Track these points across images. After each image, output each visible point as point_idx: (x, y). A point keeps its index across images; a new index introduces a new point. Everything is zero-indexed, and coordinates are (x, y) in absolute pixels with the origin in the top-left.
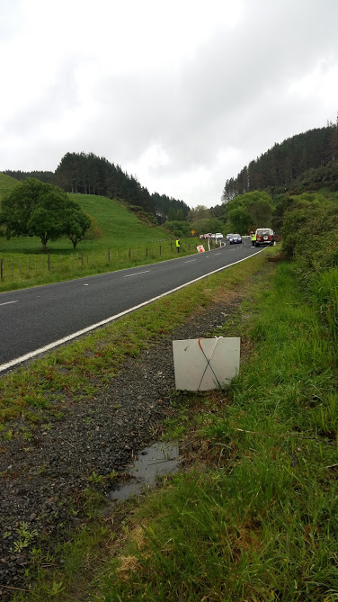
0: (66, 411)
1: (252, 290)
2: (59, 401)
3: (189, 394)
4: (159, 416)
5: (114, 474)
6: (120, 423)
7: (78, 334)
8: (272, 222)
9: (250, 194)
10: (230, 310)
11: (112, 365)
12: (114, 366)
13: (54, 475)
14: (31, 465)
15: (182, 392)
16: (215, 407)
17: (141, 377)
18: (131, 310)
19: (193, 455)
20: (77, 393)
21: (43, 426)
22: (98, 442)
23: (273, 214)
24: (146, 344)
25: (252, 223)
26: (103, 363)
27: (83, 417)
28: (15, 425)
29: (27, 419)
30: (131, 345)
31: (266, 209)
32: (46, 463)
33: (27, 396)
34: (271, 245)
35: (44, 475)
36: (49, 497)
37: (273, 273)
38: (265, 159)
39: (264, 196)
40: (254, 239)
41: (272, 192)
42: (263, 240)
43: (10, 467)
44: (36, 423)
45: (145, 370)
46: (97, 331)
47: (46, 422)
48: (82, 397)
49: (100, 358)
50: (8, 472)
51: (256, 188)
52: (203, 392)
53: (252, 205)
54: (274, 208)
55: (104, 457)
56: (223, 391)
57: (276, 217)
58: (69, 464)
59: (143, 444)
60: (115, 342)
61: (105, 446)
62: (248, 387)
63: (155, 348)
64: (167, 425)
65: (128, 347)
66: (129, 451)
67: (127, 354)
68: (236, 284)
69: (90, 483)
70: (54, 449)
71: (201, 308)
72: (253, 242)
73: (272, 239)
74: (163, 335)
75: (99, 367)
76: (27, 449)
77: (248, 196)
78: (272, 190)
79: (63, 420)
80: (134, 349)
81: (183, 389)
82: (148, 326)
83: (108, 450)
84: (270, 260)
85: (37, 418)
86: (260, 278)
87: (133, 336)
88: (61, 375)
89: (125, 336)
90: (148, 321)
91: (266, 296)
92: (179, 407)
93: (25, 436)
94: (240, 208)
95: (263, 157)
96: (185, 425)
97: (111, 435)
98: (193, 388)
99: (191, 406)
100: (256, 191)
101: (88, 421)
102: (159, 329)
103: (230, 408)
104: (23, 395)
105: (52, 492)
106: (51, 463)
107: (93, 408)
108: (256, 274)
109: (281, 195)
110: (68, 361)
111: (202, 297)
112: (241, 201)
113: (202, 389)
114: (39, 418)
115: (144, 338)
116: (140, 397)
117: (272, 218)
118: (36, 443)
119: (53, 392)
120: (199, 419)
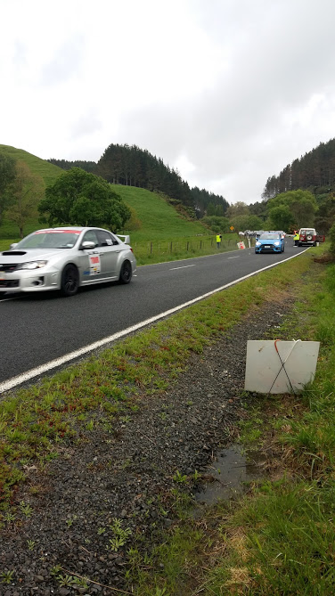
0: (141, 405)
1: (304, 291)
2: (133, 393)
3: (260, 396)
4: (232, 417)
5: (197, 475)
6: (194, 421)
7: (140, 325)
8: (315, 222)
9: (293, 192)
10: (284, 310)
11: (178, 360)
12: (180, 361)
13: (139, 471)
14: (115, 457)
15: (251, 393)
16: (290, 413)
17: (207, 374)
18: (186, 304)
19: (276, 462)
20: (148, 387)
21: (120, 418)
22: (176, 439)
23: (316, 214)
24: (208, 341)
25: (293, 222)
26: (170, 358)
27: (158, 412)
28: (95, 415)
29: (105, 410)
30: (193, 340)
31: (308, 209)
32: (129, 458)
33: (103, 386)
34: (314, 245)
35: (129, 470)
36: (137, 494)
37: (323, 274)
38: (309, 157)
39: (307, 195)
40: (297, 238)
41: (315, 192)
42: (306, 240)
43: (95, 459)
44: (115, 414)
45: (210, 367)
46: (159, 323)
47: (123, 414)
48: (154, 390)
49: (166, 352)
50: (94, 465)
51: (298, 187)
52: (274, 395)
53: (294, 204)
54: (317, 208)
55: (184, 457)
56: (296, 396)
57: (319, 217)
58: (151, 460)
59: (220, 445)
60: (179, 337)
61: (183, 444)
62: (325, 395)
63: (217, 345)
64: (242, 427)
65: (192, 342)
66: (207, 451)
67: (191, 349)
68: (286, 284)
69: (175, 482)
70: (134, 443)
71: (255, 306)
72: (296, 241)
73: (316, 239)
74: (223, 333)
75: (166, 361)
76: (109, 441)
77: (291, 195)
78: (315, 190)
79: (139, 413)
80: (197, 346)
81: (252, 390)
82: (206, 322)
83: (187, 448)
84: (316, 261)
85: (115, 409)
86: (309, 279)
87: (194, 332)
88: (131, 366)
89: (186, 330)
90: (206, 317)
91: (321, 298)
92: (251, 409)
93: (106, 427)
94: (281, 206)
95: (307, 156)
96: (261, 429)
97: (188, 433)
98: (263, 390)
99: (263, 409)
100: (299, 190)
101: (164, 417)
102: (219, 326)
103: (308, 415)
104: (99, 385)
105: (139, 488)
106: (134, 459)
107: (166, 402)
108: (304, 274)
109: (324, 195)
110: (136, 352)
111: (255, 295)
112: (283, 199)
113: (272, 392)
114: (117, 410)
115: (204, 334)
116: (209, 395)
117: (314, 218)
118: (117, 435)
119: (126, 383)
120: (276, 424)
